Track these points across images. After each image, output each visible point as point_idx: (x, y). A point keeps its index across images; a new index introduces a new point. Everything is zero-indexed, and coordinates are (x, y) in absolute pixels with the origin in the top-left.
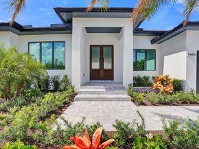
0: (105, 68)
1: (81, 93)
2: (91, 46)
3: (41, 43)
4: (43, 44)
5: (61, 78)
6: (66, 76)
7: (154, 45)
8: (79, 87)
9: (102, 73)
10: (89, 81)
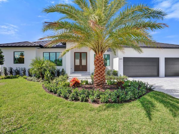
0: (82, 65)
1: (70, 76)
2: (75, 53)
3: (50, 53)
4: (51, 53)
5: (61, 70)
6: (63, 69)
7: (109, 52)
8: (70, 74)
9: (81, 67)
10: (74, 72)
